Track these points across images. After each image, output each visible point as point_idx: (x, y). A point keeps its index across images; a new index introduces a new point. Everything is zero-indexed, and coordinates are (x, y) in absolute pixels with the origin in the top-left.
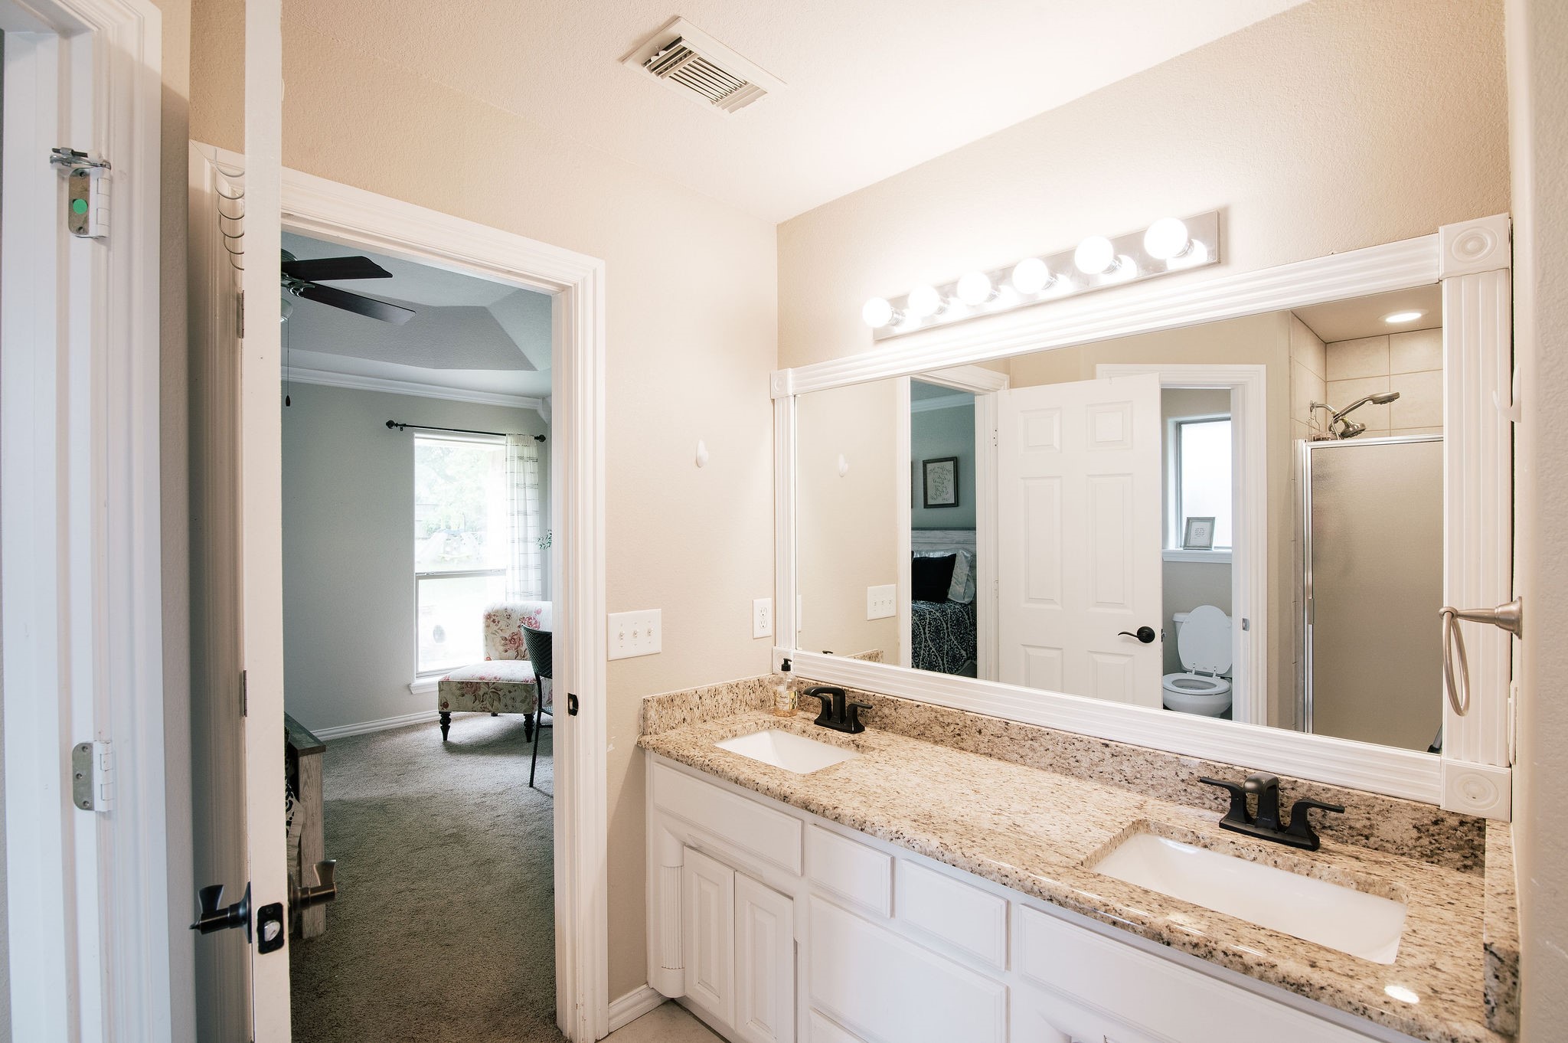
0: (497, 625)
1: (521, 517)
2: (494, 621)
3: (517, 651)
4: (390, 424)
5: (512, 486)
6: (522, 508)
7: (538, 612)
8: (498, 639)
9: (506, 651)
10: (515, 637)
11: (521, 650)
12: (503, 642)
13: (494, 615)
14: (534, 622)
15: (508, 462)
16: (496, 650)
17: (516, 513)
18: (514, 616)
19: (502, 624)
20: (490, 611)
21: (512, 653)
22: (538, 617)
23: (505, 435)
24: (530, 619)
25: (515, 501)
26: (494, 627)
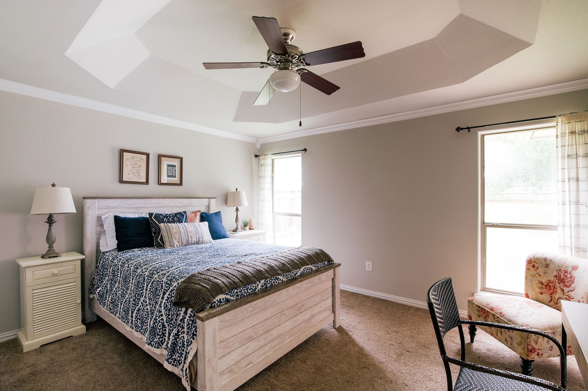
0: (536, 270)
1: (573, 184)
2: (534, 266)
3: (551, 297)
4: (458, 129)
5: (563, 157)
6: (573, 175)
7: (575, 268)
8: (535, 282)
9: (542, 294)
10: (551, 284)
11: (555, 297)
12: (540, 285)
13: (534, 262)
14: (569, 276)
15: (559, 139)
16: (533, 290)
17: (567, 180)
18: (551, 266)
19: (541, 270)
20: (531, 257)
21: (546, 297)
22: (574, 273)
23: (555, 117)
24: (566, 272)
25: (566, 170)
26: (533, 271)
